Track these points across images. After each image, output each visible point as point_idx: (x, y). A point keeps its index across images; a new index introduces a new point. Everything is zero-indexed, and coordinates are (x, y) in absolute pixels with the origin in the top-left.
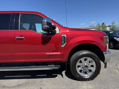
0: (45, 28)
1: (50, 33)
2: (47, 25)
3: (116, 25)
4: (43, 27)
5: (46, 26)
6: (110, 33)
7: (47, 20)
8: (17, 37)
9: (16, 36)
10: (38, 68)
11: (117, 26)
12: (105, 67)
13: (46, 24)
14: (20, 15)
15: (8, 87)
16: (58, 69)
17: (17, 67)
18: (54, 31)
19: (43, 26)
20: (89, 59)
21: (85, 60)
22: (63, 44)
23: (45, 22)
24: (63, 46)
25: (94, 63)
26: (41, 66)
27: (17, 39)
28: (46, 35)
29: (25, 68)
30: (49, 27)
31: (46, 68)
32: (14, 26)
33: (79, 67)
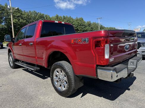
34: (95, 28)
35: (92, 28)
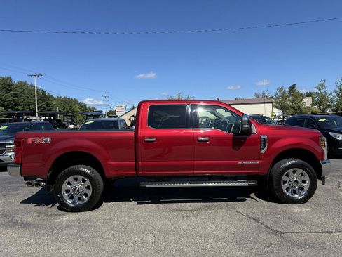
3: (328, 92)
6: (320, 121)
11: (331, 96)
12: (323, 184)
20: (300, 171)
21: (294, 172)
22: (263, 149)
24: (262, 152)
25: (307, 178)
33: (285, 182)
34: (25, 97)
35: (16, 96)
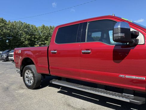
0: (117, 38)
1: (128, 43)
2: (122, 32)
4: (115, 37)
5: (120, 35)
7: (121, 26)
8: (83, 51)
9: (82, 49)
10: (107, 93)
13: (120, 31)
14: (88, 24)
15: (72, 107)
16: (140, 104)
17: (82, 86)
18: (134, 41)
19: (115, 35)
23: (118, 28)
26: (111, 92)
27: (83, 53)
28: (122, 47)
29: (91, 90)
30: (125, 35)
31: (119, 96)
32: (80, 38)
